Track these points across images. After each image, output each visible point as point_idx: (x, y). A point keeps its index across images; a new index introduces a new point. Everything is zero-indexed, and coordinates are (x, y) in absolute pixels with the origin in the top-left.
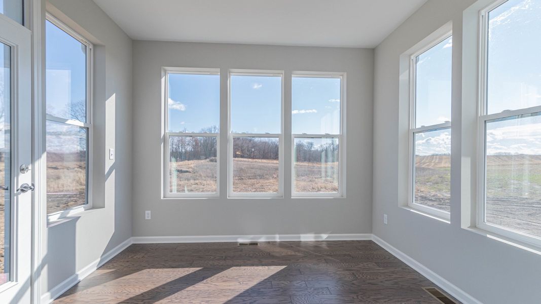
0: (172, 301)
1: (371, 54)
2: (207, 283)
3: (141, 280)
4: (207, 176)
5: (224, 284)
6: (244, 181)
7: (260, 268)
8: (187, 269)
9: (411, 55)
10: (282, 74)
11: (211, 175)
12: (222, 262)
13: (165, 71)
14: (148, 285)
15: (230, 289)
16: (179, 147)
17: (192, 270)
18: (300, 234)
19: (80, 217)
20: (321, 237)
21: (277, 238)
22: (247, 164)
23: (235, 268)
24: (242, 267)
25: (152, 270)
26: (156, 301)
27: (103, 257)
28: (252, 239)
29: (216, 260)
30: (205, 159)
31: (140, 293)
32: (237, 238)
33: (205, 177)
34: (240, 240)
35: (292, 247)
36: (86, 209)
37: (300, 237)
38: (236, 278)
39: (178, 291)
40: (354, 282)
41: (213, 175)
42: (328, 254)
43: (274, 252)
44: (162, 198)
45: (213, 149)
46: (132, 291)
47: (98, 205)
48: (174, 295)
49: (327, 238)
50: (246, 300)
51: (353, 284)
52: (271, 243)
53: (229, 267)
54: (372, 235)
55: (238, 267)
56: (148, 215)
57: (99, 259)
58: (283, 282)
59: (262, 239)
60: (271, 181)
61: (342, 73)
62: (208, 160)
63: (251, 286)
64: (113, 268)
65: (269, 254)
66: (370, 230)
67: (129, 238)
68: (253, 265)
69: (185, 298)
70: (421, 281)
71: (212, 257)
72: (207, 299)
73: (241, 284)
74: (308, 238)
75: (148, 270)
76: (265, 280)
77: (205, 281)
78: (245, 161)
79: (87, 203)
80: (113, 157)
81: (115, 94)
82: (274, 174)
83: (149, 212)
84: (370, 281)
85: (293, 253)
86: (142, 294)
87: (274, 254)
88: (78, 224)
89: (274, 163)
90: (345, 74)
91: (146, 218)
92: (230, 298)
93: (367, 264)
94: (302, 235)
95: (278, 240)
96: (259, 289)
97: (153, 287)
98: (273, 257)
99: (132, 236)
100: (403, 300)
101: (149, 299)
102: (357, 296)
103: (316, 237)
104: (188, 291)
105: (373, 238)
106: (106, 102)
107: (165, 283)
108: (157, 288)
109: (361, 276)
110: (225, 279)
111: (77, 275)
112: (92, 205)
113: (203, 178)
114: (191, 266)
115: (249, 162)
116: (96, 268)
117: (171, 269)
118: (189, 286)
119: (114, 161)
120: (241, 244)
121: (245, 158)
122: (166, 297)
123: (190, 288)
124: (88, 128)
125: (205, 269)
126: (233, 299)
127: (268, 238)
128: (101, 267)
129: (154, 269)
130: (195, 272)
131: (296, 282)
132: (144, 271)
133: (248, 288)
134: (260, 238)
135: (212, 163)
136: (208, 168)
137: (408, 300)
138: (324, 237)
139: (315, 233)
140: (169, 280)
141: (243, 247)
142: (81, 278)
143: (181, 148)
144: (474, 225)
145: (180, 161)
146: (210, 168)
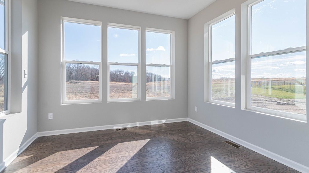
0: (88, 169)
1: (187, 22)
2: (107, 155)
3: (57, 159)
4: (69, 92)
5: (118, 154)
6: (95, 94)
7: (136, 142)
8: (88, 148)
9: (210, 24)
10: (139, 29)
11: (71, 91)
12: (110, 142)
13: (63, 20)
14: (65, 162)
15: (124, 156)
17: (92, 148)
18: (150, 121)
19: (6, 119)
20: (161, 122)
21: (138, 124)
22: (96, 85)
23: (120, 143)
24: (124, 143)
25: (63, 152)
26: (76, 171)
27: (21, 147)
28: (123, 126)
29: (106, 140)
31: (62, 168)
32: (113, 127)
34: (116, 128)
35: (148, 128)
36: (6, 113)
37: (150, 123)
38: (124, 149)
39: (89, 162)
40: (190, 143)
42: (170, 130)
43: (139, 132)
44: (61, 104)
45: (71, 75)
46: (55, 167)
48: (88, 165)
49: (165, 122)
50: (137, 161)
51: (190, 144)
52: (135, 127)
53: (116, 143)
54: (188, 118)
55: (122, 143)
56: (50, 116)
57: (18, 150)
58: (153, 148)
59: (129, 126)
60: (112, 94)
61: (172, 31)
62: (68, 82)
63: (136, 153)
64: (31, 155)
65: (137, 133)
66: (187, 116)
67: (36, 133)
68: (130, 141)
69: (97, 166)
70: (220, 138)
71: (102, 139)
72: (112, 164)
73: (129, 152)
74: (155, 123)
75: (60, 152)
76: (142, 148)
77: (105, 154)
78: (94, 83)
79: (7, 109)
80: (26, 76)
81: (27, 32)
82: (114, 90)
83: (52, 114)
84: (197, 141)
85: (150, 132)
86: (63, 168)
87: (140, 133)
89: (112, 84)
90: (174, 32)
91: (49, 118)
92: (126, 162)
93: (192, 133)
94: (151, 121)
95: (138, 125)
96: (142, 154)
97: (70, 162)
98: (140, 135)
99: (38, 132)
100: (218, 148)
101: (71, 171)
102: (196, 150)
103: (159, 122)
104: (96, 161)
105: (188, 120)
106: (23, 36)
107: (77, 159)
108: (73, 162)
109: (192, 139)
110: (117, 151)
111: (4, 163)
112: (10, 111)
114: (90, 145)
115: (96, 83)
116: (16, 156)
117: (78, 149)
118: (96, 158)
119: (27, 79)
120: (117, 130)
121: (94, 80)
122: (82, 167)
123: (97, 159)
124: (7, 55)
125: (100, 147)
126: (128, 162)
127: (132, 125)
128: (19, 155)
129: (65, 151)
130: (95, 149)
131: (160, 147)
132: (57, 153)
133: (134, 154)
134: (127, 125)
135: (71, 84)
136: (69, 87)
137: (220, 148)
138: (164, 121)
139: (159, 120)
140: (79, 157)
141: (119, 131)
142: (7, 164)
144: (246, 108)
146: (70, 87)
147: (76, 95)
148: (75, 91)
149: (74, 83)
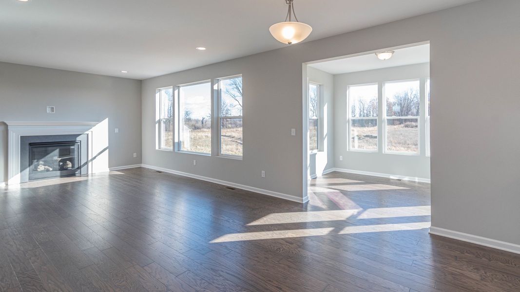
7: (394, 186)
8: (358, 181)
12: (375, 182)
16: (370, 112)
27: (324, 171)
28: (399, 177)
30: (400, 124)
32: (389, 176)
33: (395, 143)
34: (392, 177)
35: (423, 184)
36: (318, 151)
41: (405, 142)
44: (347, 150)
47: (321, 150)
52: (412, 182)
56: (341, 158)
57: (322, 172)
62: (402, 125)
64: (328, 176)
68: (391, 185)
71: (371, 180)
75: (341, 178)
77: (364, 185)
81: (327, 103)
88: (316, 156)
91: (340, 160)
99: (334, 168)
113: (394, 144)
114: (360, 180)
116: (322, 175)
117: (351, 180)
124: (318, 119)
127: (410, 179)
129: (344, 179)
134: (403, 178)
135: (407, 129)
136: (401, 134)
142: (317, 176)
143: (372, 113)
145: (371, 126)
146: (403, 134)
147: (409, 147)
148: (408, 142)
149: (412, 127)
